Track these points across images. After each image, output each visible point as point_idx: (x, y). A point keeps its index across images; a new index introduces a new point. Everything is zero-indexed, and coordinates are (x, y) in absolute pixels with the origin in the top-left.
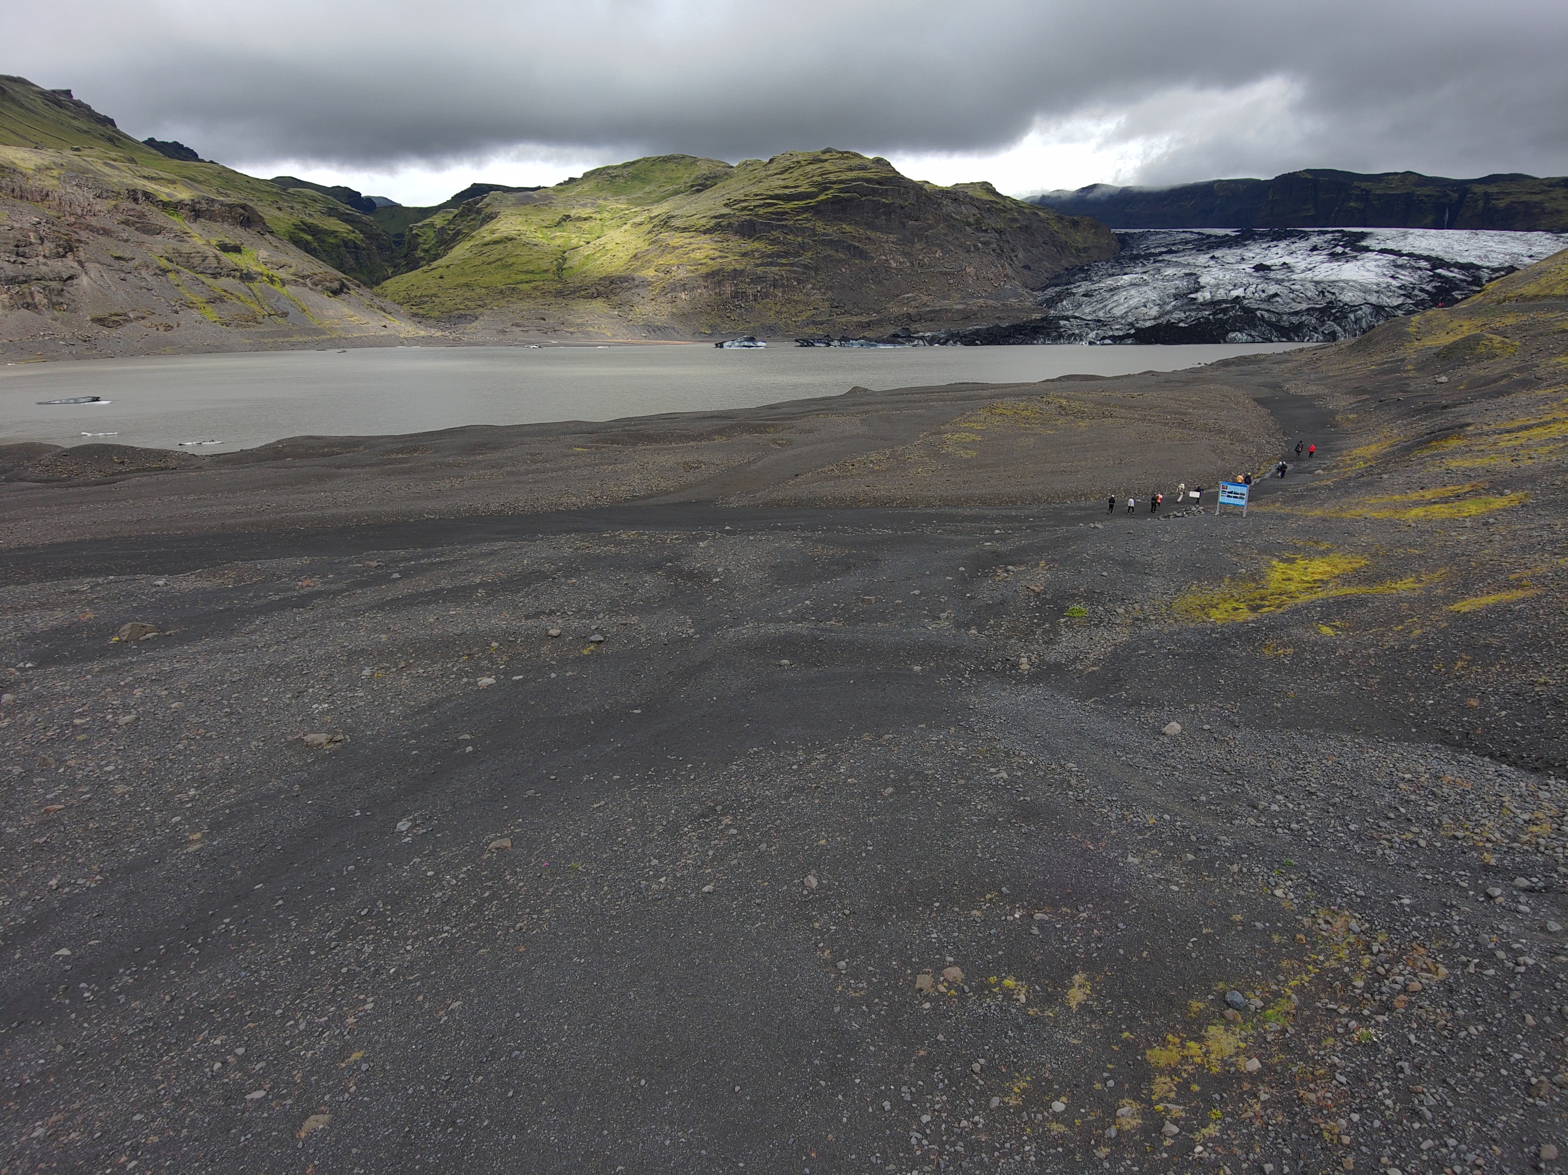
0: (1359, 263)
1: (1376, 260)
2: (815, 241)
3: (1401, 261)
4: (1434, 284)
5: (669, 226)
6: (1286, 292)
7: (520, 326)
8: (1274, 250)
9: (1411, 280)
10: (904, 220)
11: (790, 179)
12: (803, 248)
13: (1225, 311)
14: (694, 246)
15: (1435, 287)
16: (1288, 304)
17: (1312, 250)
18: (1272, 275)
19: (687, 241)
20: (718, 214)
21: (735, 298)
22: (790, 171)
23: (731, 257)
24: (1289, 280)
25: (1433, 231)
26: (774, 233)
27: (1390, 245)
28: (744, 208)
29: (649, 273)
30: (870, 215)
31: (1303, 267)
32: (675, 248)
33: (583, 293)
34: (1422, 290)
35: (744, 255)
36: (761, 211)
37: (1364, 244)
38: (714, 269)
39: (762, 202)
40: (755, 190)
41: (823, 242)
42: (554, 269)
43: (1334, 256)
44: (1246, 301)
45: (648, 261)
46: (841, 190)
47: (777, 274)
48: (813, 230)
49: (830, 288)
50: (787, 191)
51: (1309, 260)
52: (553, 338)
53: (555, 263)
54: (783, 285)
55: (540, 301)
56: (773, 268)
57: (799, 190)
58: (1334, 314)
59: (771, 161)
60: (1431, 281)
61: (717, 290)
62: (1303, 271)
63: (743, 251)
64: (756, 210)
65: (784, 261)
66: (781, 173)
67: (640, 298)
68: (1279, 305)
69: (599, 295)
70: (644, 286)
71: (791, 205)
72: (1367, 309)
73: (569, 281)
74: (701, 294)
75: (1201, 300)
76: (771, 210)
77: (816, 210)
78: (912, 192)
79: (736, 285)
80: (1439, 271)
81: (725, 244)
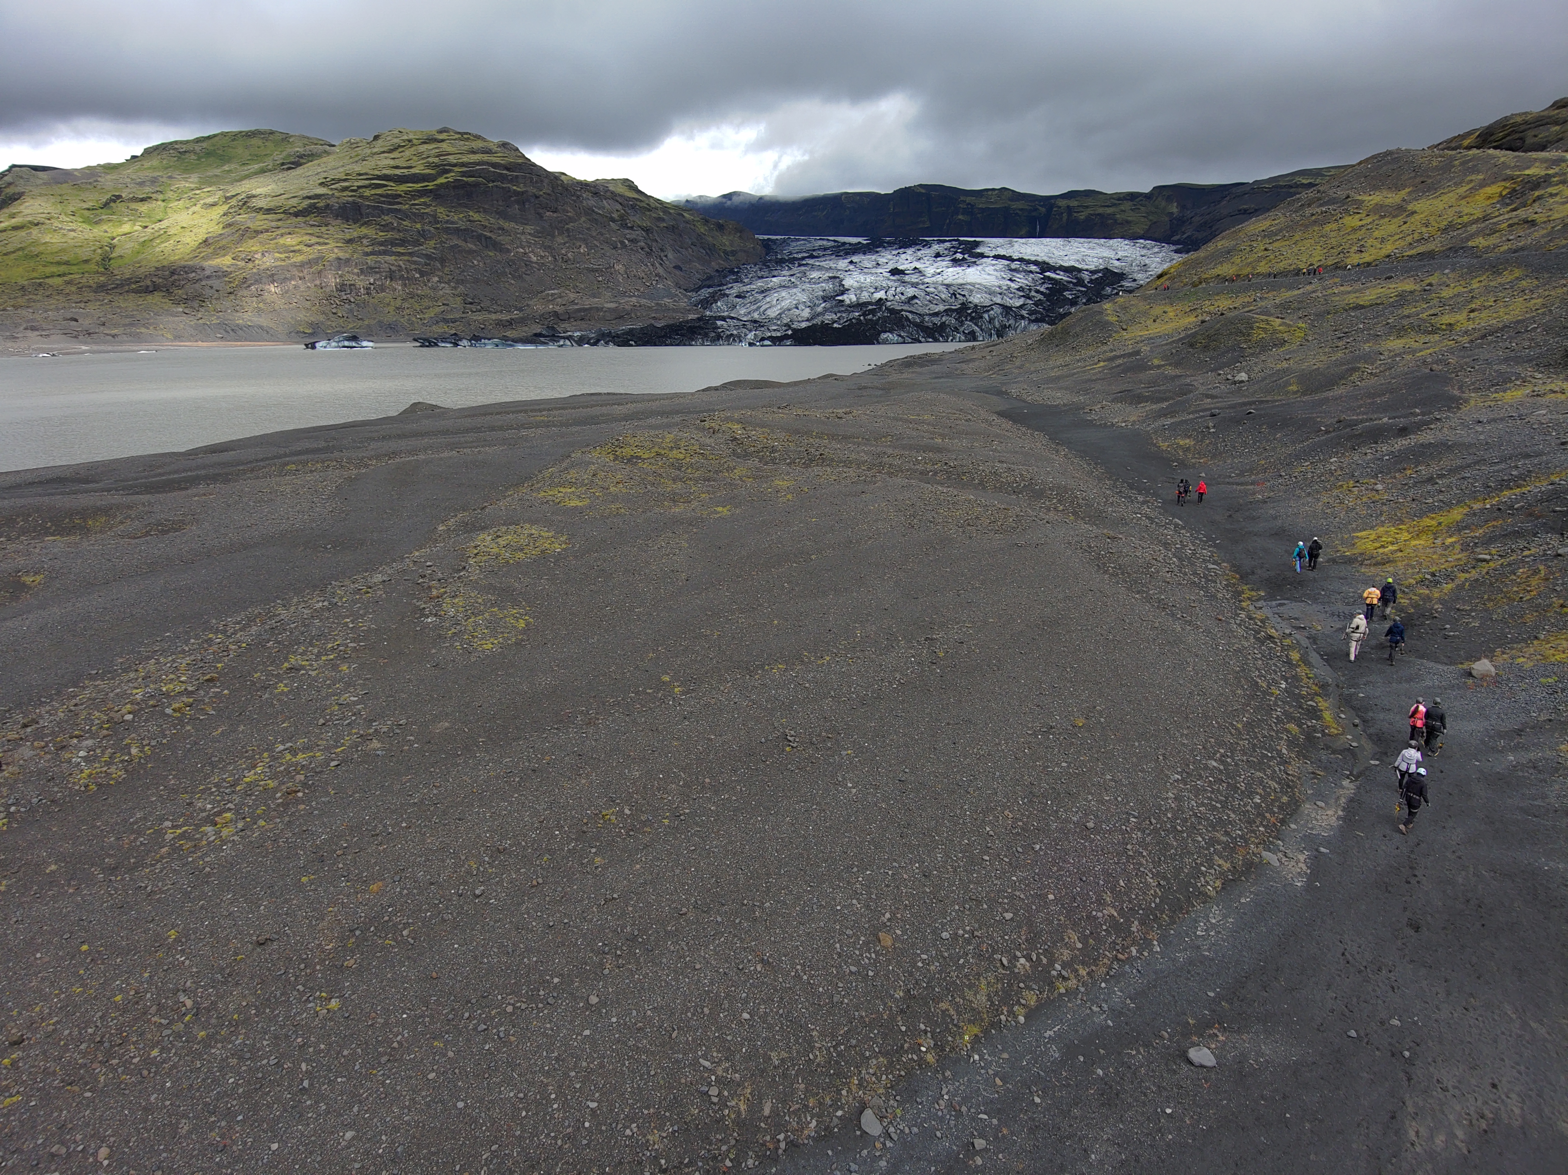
0: (979, 268)
1: (993, 265)
2: (437, 228)
3: (1014, 266)
4: (1046, 286)
5: (249, 207)
6: (923, 294)
7: (37, 330)
8: (903, 256)
9: (1026, 282)
10: (541, 211)
11: (401, 158)
12: (423, 236)
13: (873, 312)
14: (283, 231)
15: (1047, 288)
16: (927, 305)
17: (935, 257)
18: (907, 278)
19: (274, 224)
20: (311, 194)
21: (341, 291)
22: (401, 150)
23: (332, 244)
24: (923, 284)
25: (1033, 240)
26: (386, 218)
27: (1001, 252)
28: (345, 189)
29: (225, 261)
30: (500, 203)
31: (932, 271)
32: (258, 232)
33: (134, 286)
34: (1037, 291)
35: (350, 241)
36: (367, 193)
37: (978, 251)
38: (311, 257)
39: (367, 182)
40: (358, 168)
41: (447, 230)
42: (98, 258)
43: (956, 262)
44: (889, 304)
45: (223, 248)
46: (463, 174)
47: (393, 265)
48: (435, 216)
49: (458, 282)
50: (398, 172)
51: (936, 265)
52: (85, 343)
53: (99, 251)
54: (402, 277)
55: (75, 297)
56: (387, 258)
57: (413, 171)
58: (970, 314)
59: (376, 138)
60: (1043, 283)
61: (318, 282)
62: (933, 276)
63: (348, 237)
64: (361, 190)
65: (400, 250)
66: (390, 151)
67: (213, 291)
68: (920, 306)
69: (155, 288)
70: (219, 277)
71: (404, 187)
72: (997, 310)
73: (116, 272)
74: (295, 287)
75: (848, 302)
76: (379, 191)
77: (437, 195)
78: (546, 181)
79: (341, 276)
80: (1048, 274)
81: (323, 229)
